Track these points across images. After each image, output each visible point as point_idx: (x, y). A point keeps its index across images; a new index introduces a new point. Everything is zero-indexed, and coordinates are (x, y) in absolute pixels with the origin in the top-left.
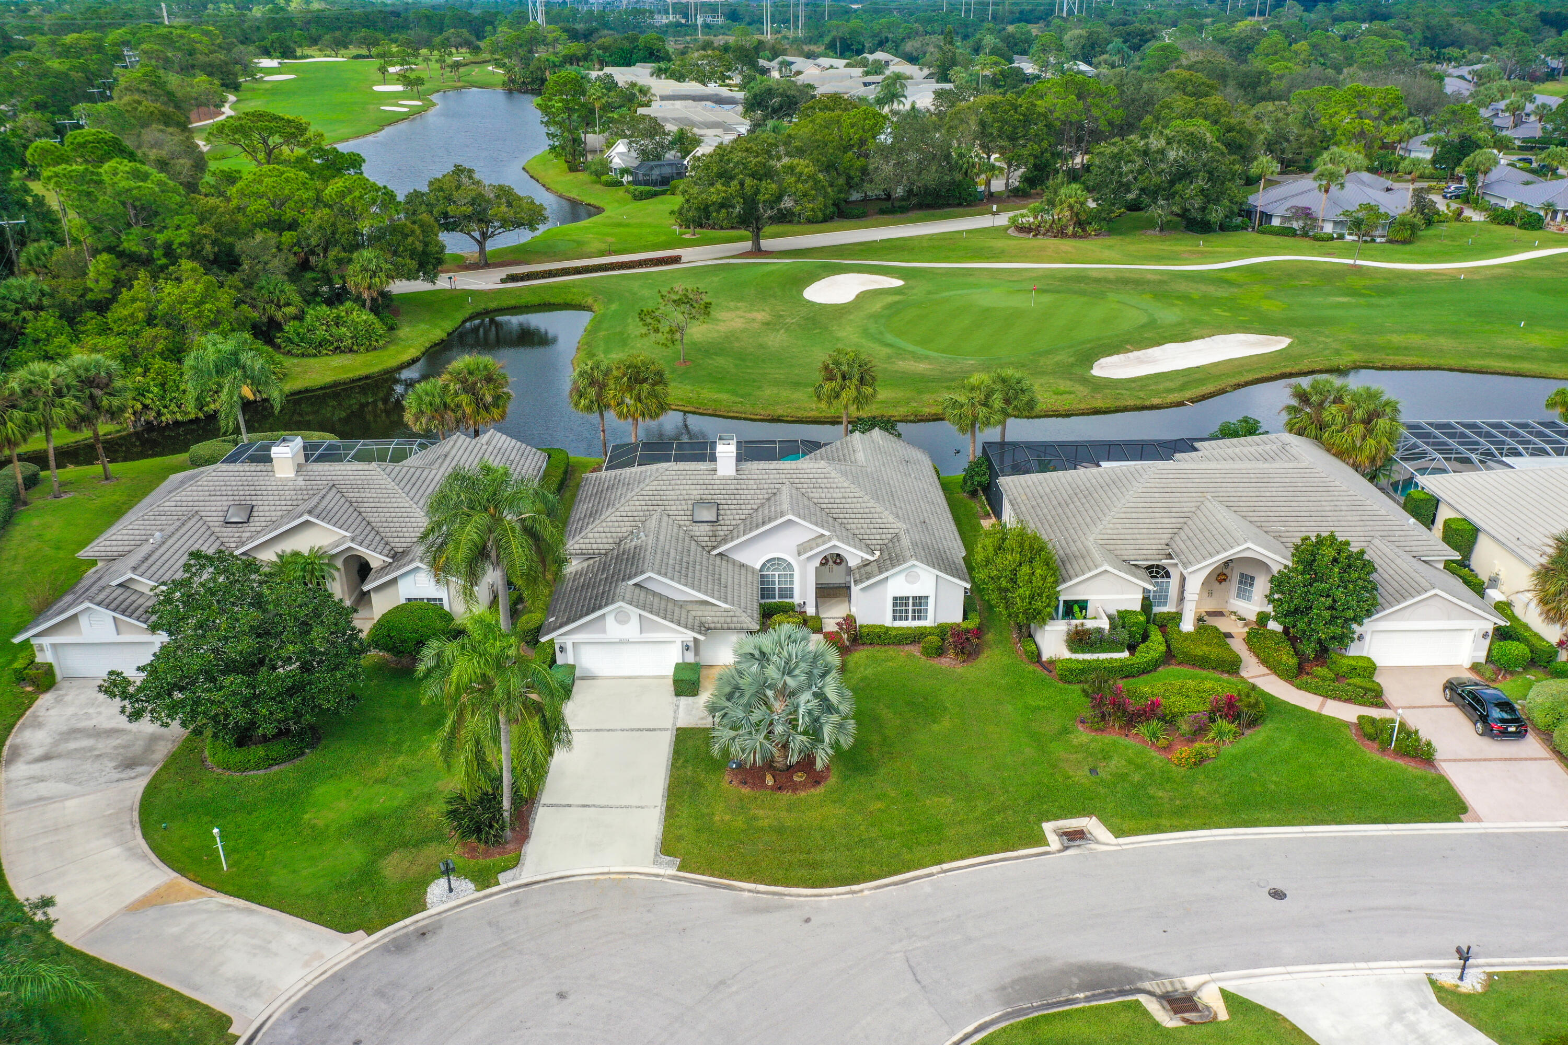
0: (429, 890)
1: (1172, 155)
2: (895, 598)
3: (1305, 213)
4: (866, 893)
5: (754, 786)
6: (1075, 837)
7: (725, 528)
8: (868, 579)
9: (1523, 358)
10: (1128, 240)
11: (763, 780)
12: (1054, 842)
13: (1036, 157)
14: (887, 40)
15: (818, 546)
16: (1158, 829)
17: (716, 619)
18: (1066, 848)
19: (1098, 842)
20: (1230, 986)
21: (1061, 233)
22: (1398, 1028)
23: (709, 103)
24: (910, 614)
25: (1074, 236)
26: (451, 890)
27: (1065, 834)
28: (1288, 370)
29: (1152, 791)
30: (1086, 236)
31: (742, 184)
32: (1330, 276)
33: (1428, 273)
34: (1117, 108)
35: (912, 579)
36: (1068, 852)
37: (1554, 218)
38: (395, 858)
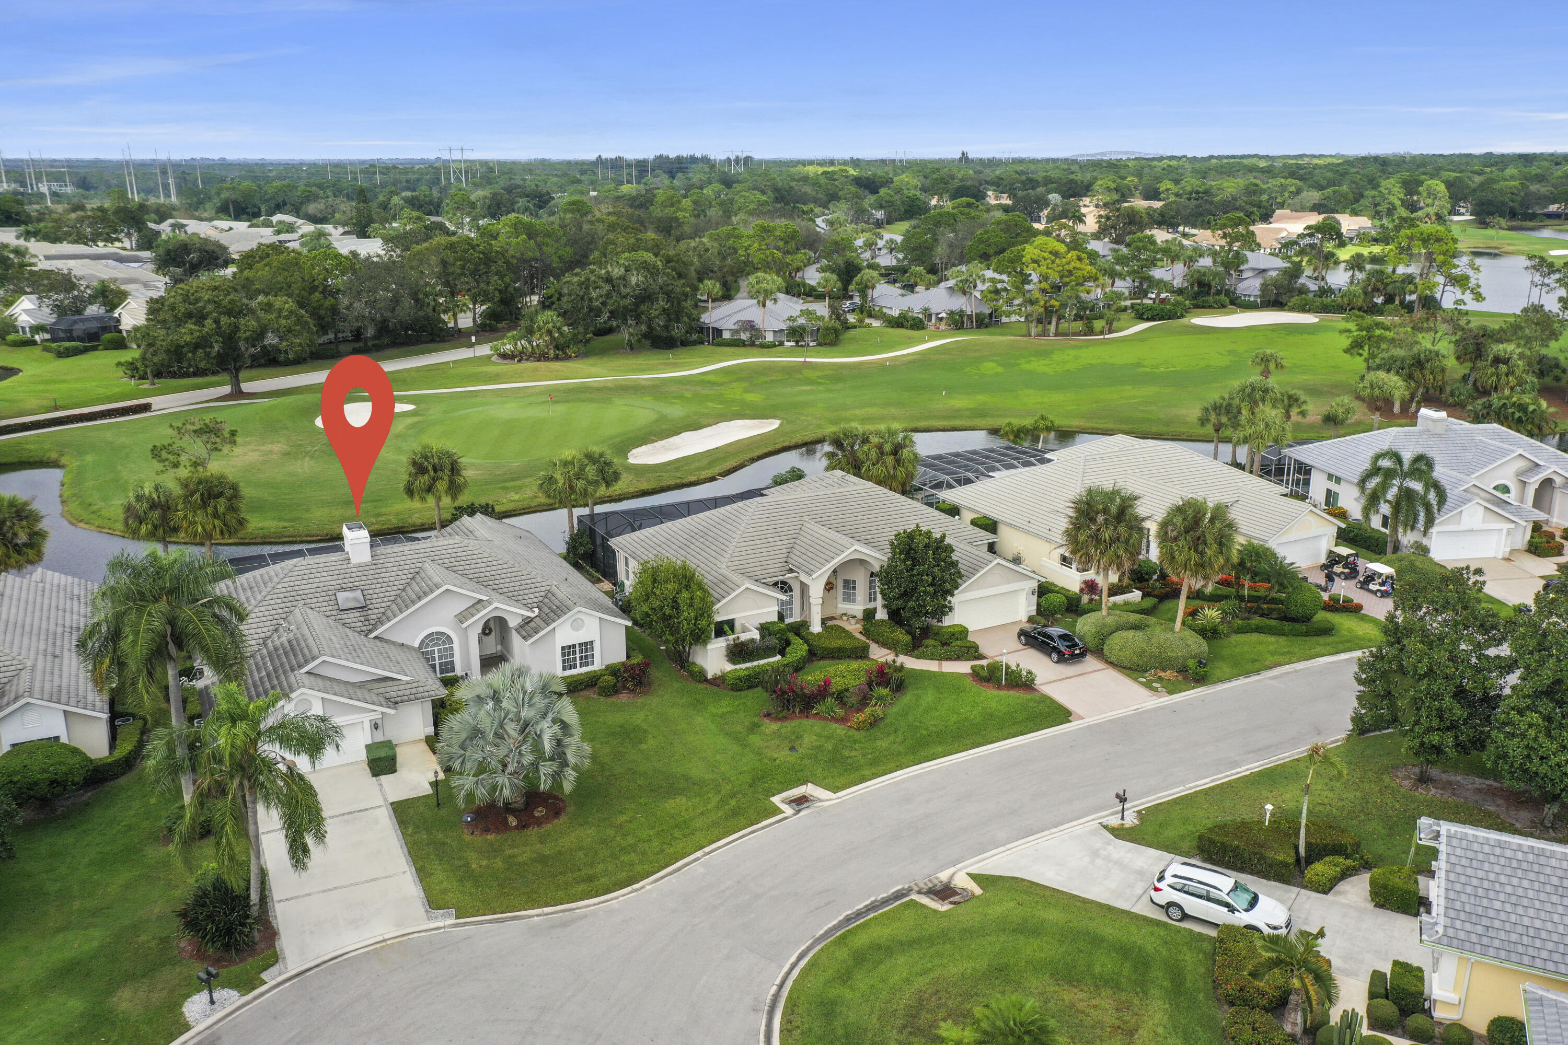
0: (184, 1010)
1: (634, 280)
2: (563, 648)
3: (750, 326)
4: (648, 887)
5: (498, 831)
6: (801, 801)
7: (376, 611)
8: (537, 633)
9: (955, 417)
10: (605, 359)
11: (505, 822)
12: (788, 810)
13: (500, 291)
14: (285, 203)
15: (478, 611)
16: (863, 779)
17: (401, 693)
18: (799, 811)
19: (821, 801)
20: (974, 870)
21: (542, 357)
22: (1099, 862)
23: (110, 262)
24: (578, 662)
25: (557, 358)
26: (212, 1002)
27: (792, 801)
28: (787, 444)
29: (846, 753)
30: (568, 358)
31: (217, 321)
32: (791, 372)
33: (861, 363)
34: (566, 245)
35: (577, 625)
36: (802, 813)
37: (930, 320)
38: (125, 993)
